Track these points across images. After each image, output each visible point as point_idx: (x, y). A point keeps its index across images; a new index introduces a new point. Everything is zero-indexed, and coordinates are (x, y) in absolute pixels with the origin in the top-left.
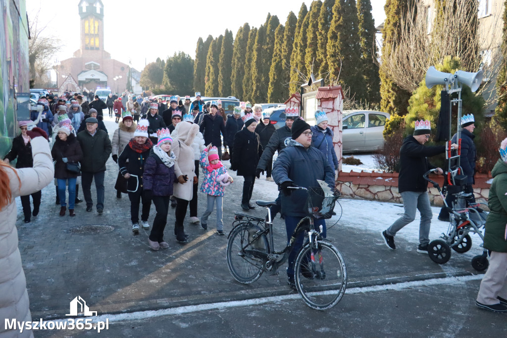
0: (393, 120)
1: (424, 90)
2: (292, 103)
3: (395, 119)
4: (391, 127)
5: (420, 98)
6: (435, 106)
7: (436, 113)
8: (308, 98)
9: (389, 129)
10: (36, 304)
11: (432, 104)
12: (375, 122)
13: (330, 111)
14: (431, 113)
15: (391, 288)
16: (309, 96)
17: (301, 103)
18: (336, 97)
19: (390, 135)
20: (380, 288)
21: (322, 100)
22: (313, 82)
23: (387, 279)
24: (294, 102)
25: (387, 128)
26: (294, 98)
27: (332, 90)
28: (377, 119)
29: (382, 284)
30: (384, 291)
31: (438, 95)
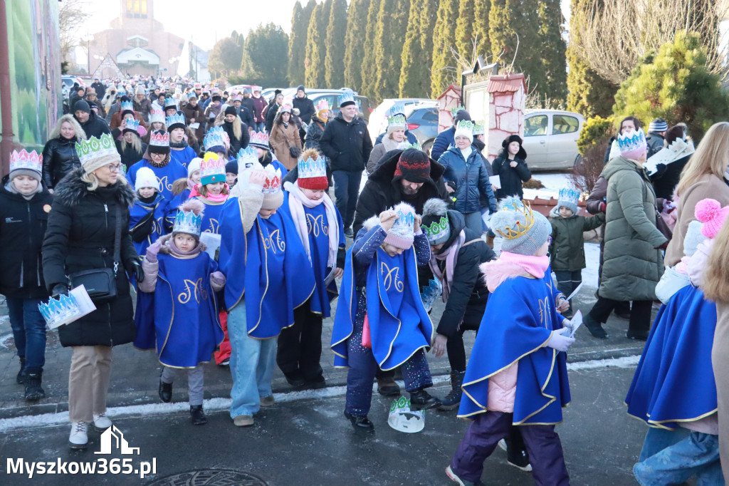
0: (593, 124)
1: (645, 81)
2: (449, 99)
3: (595, 123)
4: (589, 134)
5: (638, 92)
6: (661, 104)
7: (663, 114)
8: (472, 91)
9: (587, 136)
10: (117, 382)
11: (656, 102)
12: (561, 127)
13: (508, 110)
14: (655, 114)
15: (613, 365)
16: (474, 88)
17: (461, 99)
18: (517, 91)
19: (587, 146)
20: (596, 364)
21: (495, 94)
22: (481, 68)
23: (606, 351)
24: (451, 97)
25: (584, 135)
26: (451, 91)
27: (511, 80)
28: (563, 123)
29: (600, 359)
30: (603, 367)
31: (666, 88)
